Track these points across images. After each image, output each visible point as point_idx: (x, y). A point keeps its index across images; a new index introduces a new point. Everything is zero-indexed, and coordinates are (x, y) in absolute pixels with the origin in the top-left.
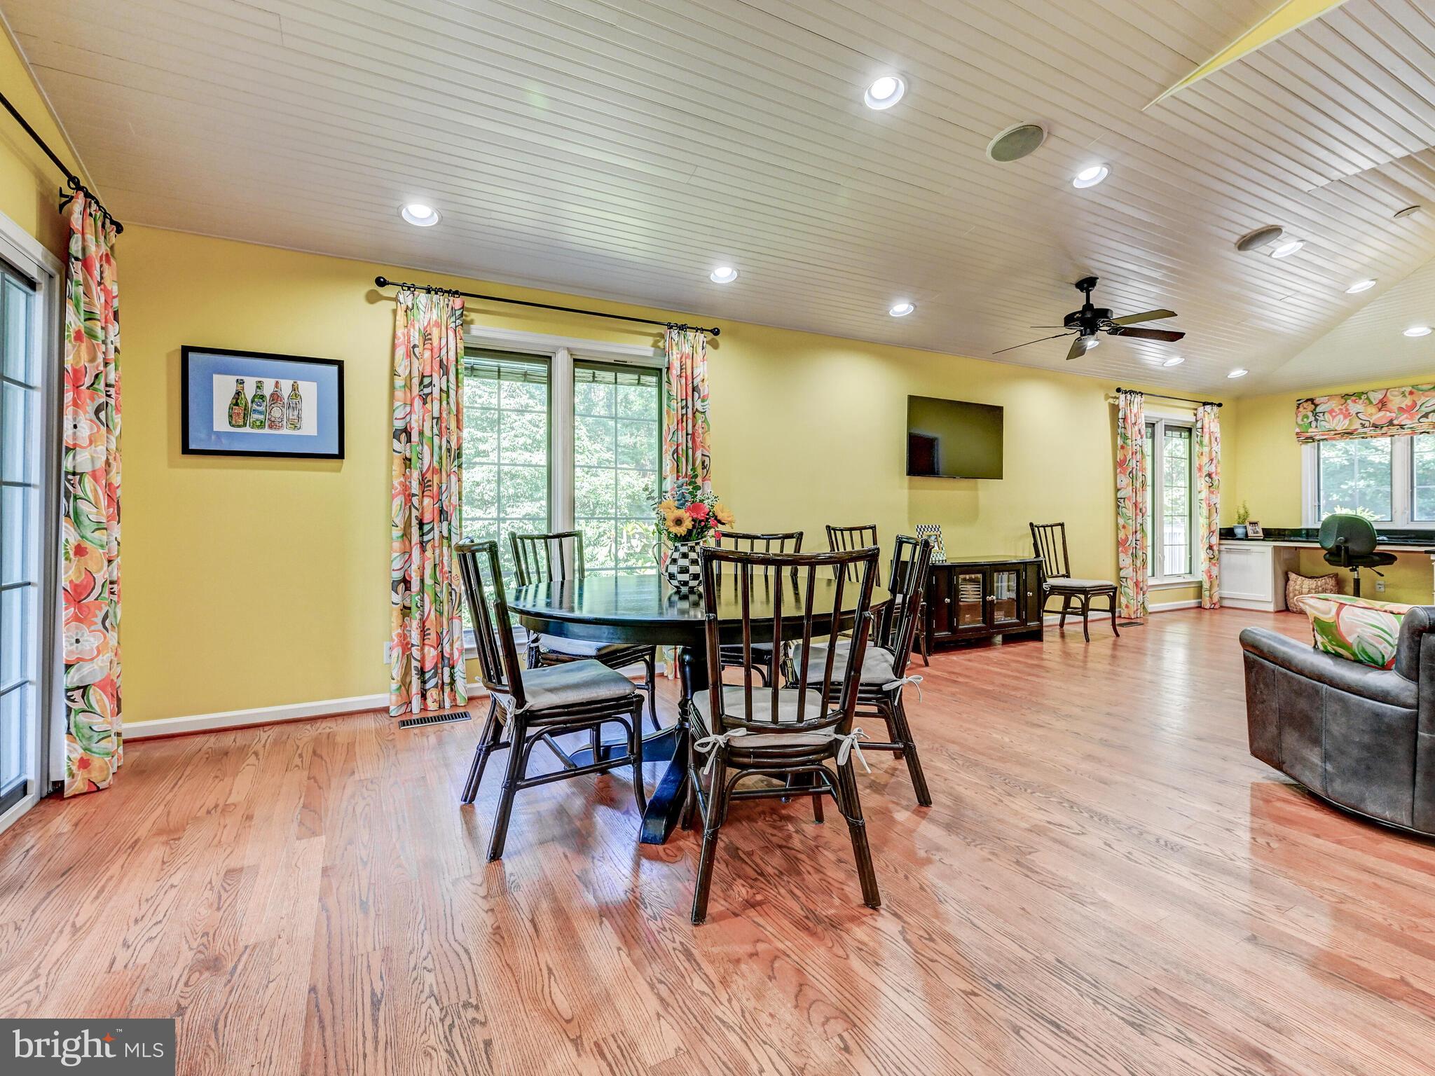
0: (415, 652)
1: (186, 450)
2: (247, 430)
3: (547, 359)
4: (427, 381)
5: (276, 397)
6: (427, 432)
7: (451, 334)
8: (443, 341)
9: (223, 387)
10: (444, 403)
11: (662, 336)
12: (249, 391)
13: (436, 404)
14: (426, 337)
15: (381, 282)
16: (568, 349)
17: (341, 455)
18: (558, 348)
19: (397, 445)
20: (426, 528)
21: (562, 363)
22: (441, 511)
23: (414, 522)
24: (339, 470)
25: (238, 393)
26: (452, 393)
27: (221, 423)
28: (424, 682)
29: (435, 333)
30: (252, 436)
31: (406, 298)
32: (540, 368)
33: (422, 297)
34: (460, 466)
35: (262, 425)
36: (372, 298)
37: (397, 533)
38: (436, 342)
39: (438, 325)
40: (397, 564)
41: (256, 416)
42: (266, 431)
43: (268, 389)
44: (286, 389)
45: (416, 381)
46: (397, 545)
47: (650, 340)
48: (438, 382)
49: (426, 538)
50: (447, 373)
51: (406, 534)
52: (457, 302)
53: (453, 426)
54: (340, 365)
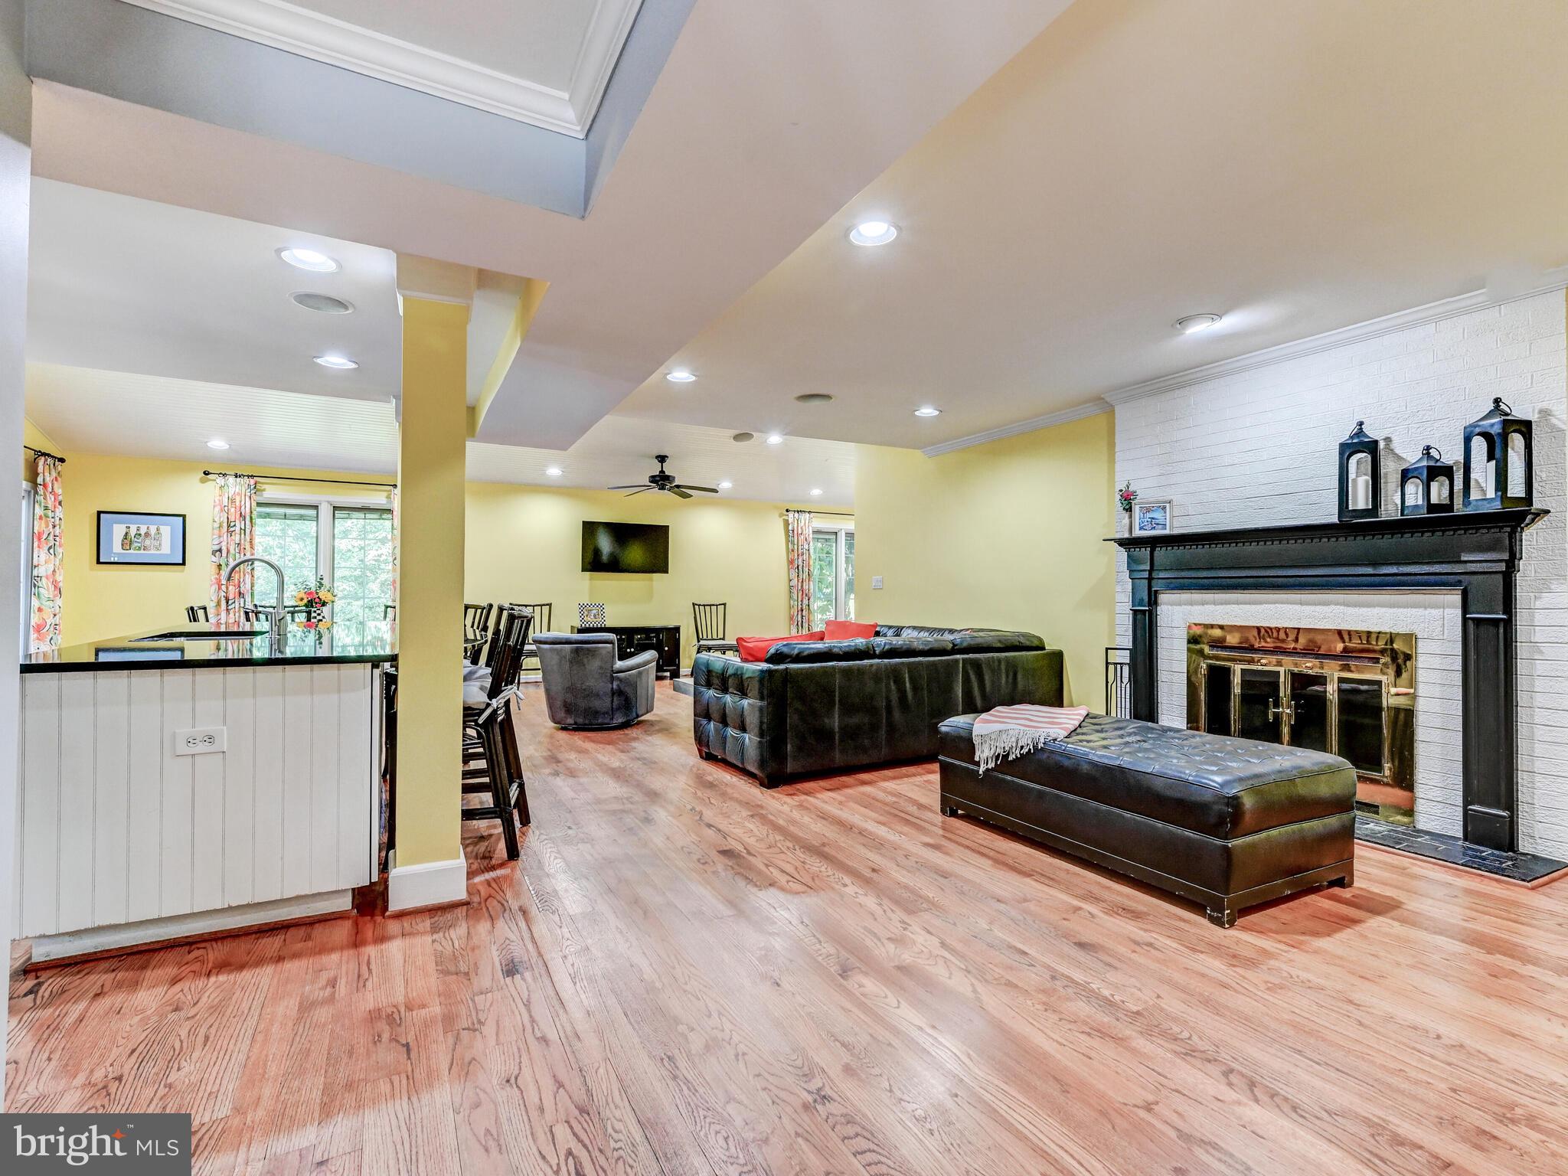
1: (98, 562)
2: (132, 551)
3: (315, 507)
4: (232, 524)
5: (147, 534)
6: (232, 551)
7: (247, 499)
8: (243, 503)
9: (118, 530)
10: (243, 535)
11: (390, 491)
12: (133, 531)
13: (238, 537)
14: (233, 501)
15: (206, 473)
16: (328, 502)
17: (184, 564)
18: (323, 501)
19: (214, 559)
20: (230, 602)
21: (325, 511)
22: (240, 593)
23: (223, 599)
24: (183, 571)
25: (127, 533)
26: (248, 531)
27: (117, 547)
29: (238, 499)
30: (133, 554)
31: (221, 481)
32: (311, 512)
33: (231, 479)
34: (253, 569)
35: (140, 548)
36: (203, 481)
37: (213, 604)
38: (238, 504)
39: (238, 494)
41: (136, 544)
42: (142, 552)
43: (143, 531)
44: (153, 530)
45: (225, 525)
47: (385, 494)
48: (239, 525)
49: (230, 607)
50: (245, 520)
51: (218, 605)
52: (252, 481)
53: (248, 546)
54: (184, 517)
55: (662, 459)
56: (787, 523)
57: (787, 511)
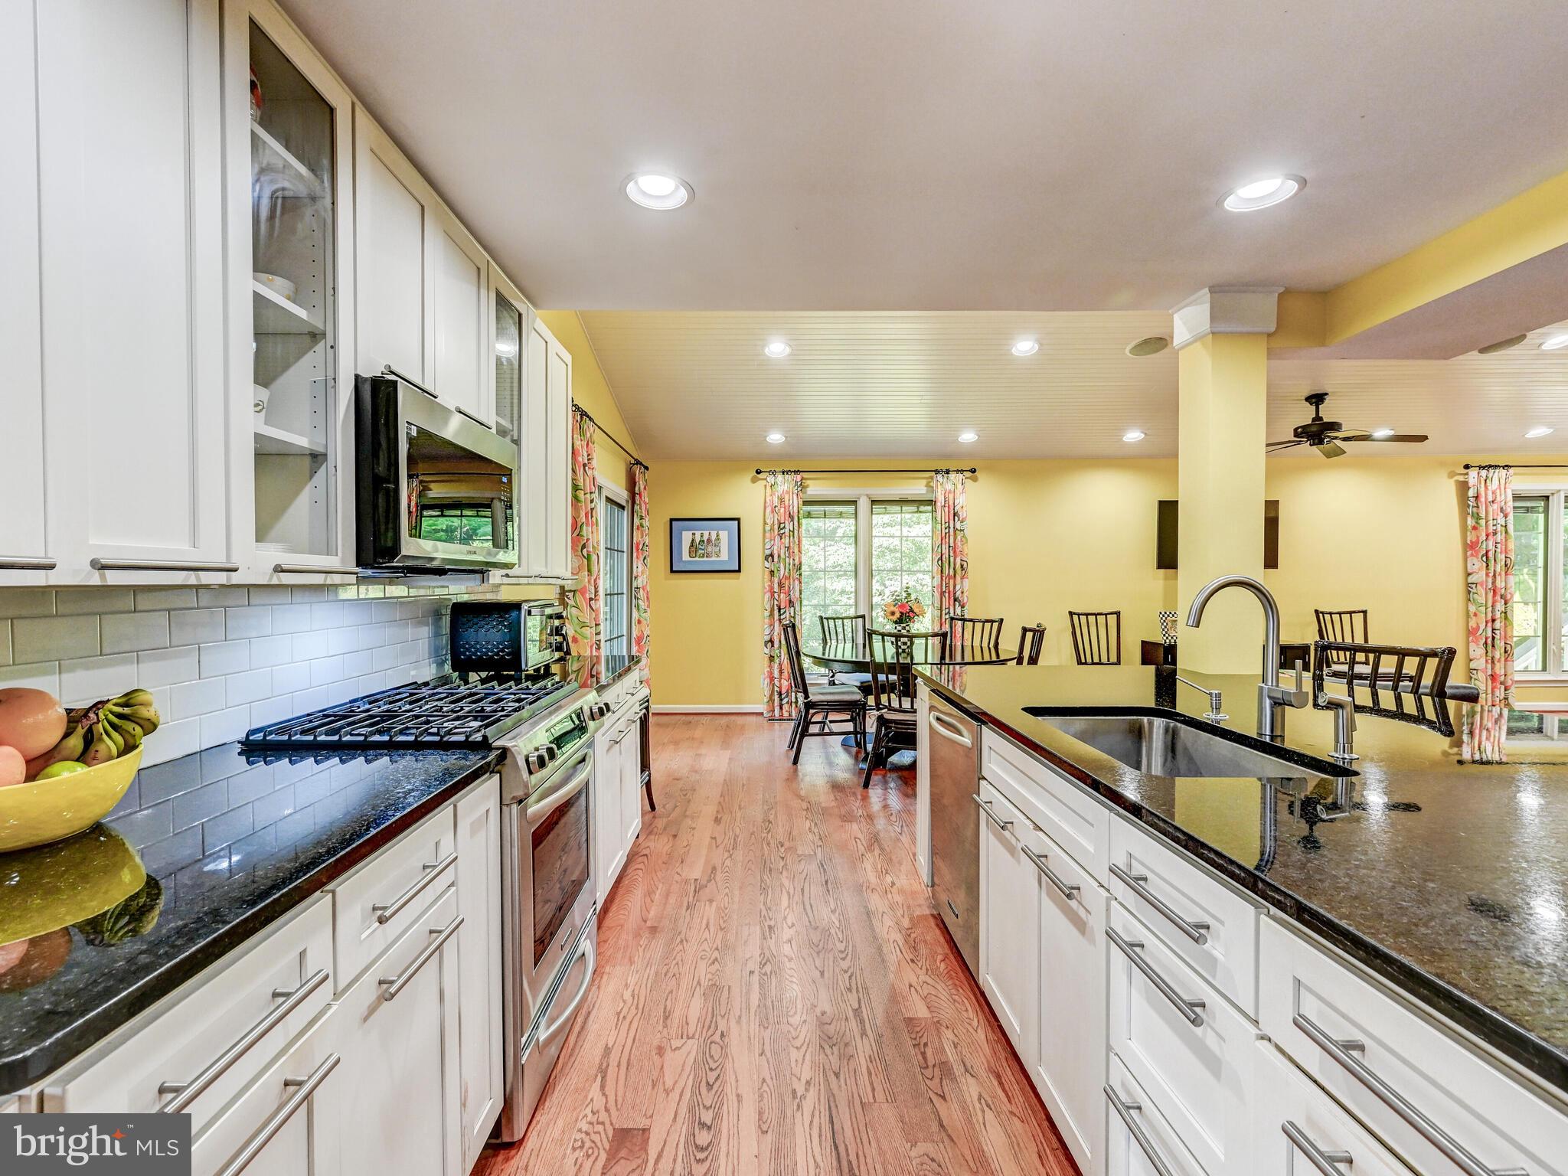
0: (776, 682)
1: (672, 571)
2: (697, 559)
3: (854, 502)
4: (782, 526)
5: (709, 540)
6: (783, 556)
7: (795, 497)
8: (791, 502)
9: (687, 537)
10: (792, 538)
11: (932, 478)
12: (698, 539)
13: (787, 538)
14: (782, 501)
15: (758, 472)
16: (867, 495)
17: (739, 571)
18: (860, 495)
19: (767, 564)
20: (782, 611)
21: (864, 504)
22: (790, 601)
23: (776, 608)
24: (738, 579)
25: (693, 540)
26: (796, 532)
27: (686, 557)
28: (781, 700)
29: (786, 498)
30: (700, 562)
31: (771, 479)
32: (851, 509)
33: (780, 477)
34: (800, 575)
35: (703, 556)
36: (754, 480)
37: (767, 614)
38: (787, 503)
39: (788, 492)
40: (767, 632)
41: (700, 551)
42: (705, 559)
43: (705, 538)
44: (714, 534)
45: (776, 527)
46: (767, 621)
47: (924, 482)
48: (789, 526)
49: (782, 617)
50: (793, 521)
51: (772, 615)
52: (799, 477)
53: (796, 551)
54: (738, 520)
55: (1317, 399)
56: (1463, 487)
57: (1467, 467)
